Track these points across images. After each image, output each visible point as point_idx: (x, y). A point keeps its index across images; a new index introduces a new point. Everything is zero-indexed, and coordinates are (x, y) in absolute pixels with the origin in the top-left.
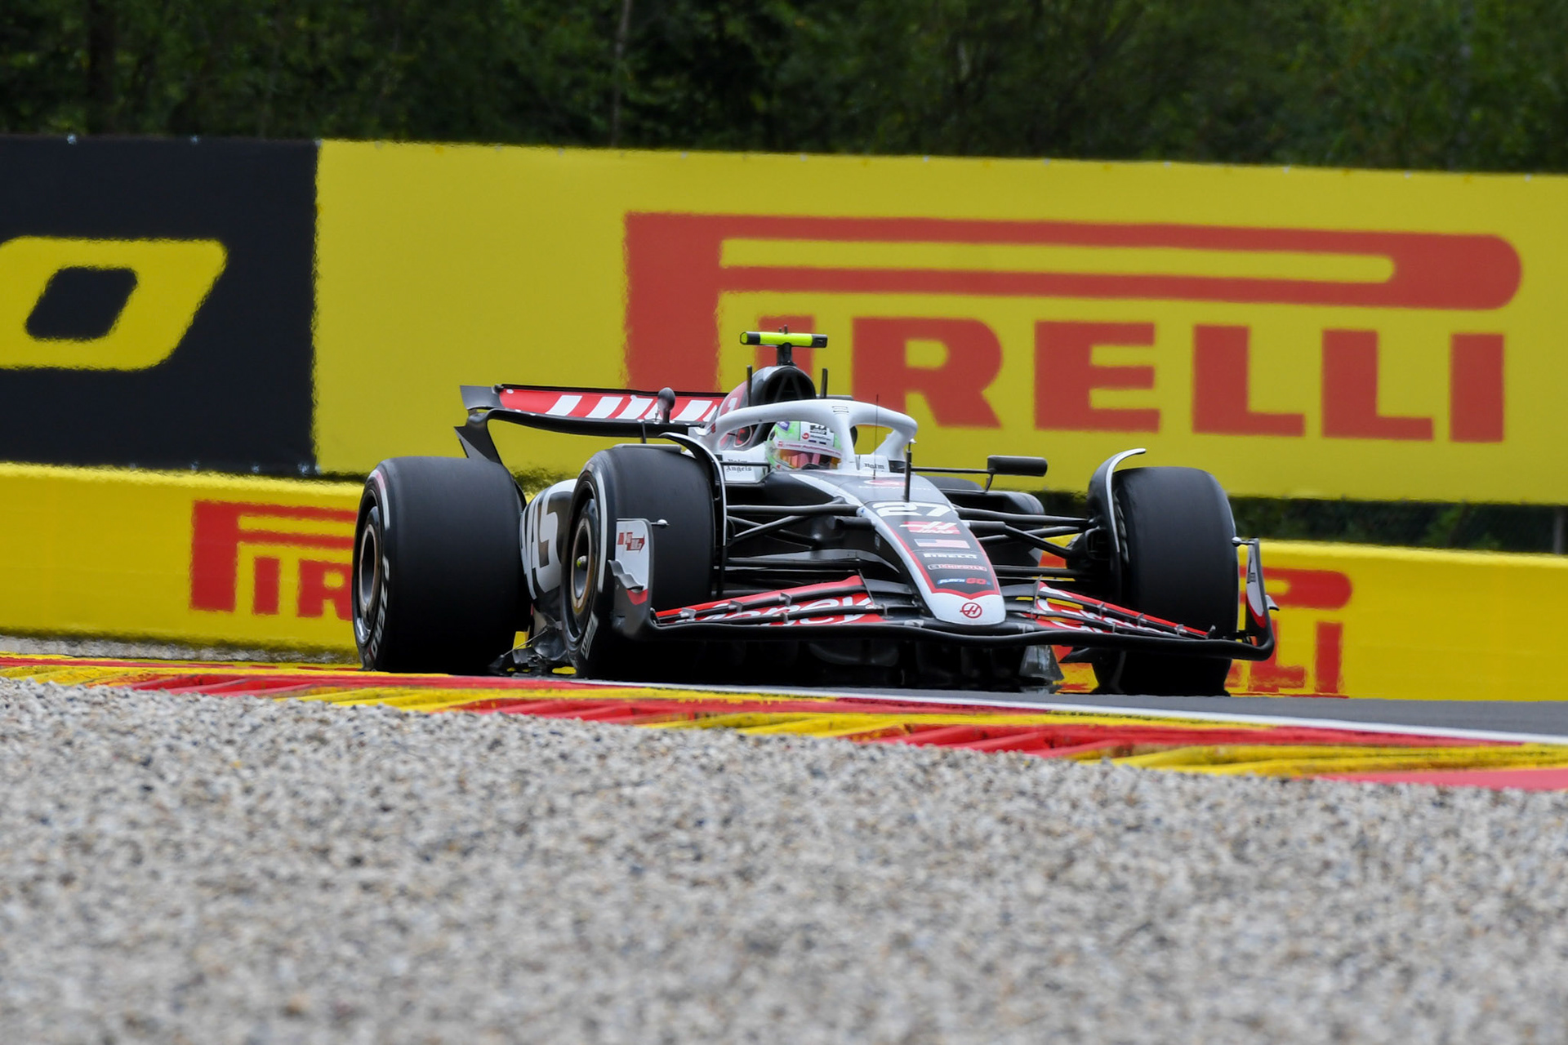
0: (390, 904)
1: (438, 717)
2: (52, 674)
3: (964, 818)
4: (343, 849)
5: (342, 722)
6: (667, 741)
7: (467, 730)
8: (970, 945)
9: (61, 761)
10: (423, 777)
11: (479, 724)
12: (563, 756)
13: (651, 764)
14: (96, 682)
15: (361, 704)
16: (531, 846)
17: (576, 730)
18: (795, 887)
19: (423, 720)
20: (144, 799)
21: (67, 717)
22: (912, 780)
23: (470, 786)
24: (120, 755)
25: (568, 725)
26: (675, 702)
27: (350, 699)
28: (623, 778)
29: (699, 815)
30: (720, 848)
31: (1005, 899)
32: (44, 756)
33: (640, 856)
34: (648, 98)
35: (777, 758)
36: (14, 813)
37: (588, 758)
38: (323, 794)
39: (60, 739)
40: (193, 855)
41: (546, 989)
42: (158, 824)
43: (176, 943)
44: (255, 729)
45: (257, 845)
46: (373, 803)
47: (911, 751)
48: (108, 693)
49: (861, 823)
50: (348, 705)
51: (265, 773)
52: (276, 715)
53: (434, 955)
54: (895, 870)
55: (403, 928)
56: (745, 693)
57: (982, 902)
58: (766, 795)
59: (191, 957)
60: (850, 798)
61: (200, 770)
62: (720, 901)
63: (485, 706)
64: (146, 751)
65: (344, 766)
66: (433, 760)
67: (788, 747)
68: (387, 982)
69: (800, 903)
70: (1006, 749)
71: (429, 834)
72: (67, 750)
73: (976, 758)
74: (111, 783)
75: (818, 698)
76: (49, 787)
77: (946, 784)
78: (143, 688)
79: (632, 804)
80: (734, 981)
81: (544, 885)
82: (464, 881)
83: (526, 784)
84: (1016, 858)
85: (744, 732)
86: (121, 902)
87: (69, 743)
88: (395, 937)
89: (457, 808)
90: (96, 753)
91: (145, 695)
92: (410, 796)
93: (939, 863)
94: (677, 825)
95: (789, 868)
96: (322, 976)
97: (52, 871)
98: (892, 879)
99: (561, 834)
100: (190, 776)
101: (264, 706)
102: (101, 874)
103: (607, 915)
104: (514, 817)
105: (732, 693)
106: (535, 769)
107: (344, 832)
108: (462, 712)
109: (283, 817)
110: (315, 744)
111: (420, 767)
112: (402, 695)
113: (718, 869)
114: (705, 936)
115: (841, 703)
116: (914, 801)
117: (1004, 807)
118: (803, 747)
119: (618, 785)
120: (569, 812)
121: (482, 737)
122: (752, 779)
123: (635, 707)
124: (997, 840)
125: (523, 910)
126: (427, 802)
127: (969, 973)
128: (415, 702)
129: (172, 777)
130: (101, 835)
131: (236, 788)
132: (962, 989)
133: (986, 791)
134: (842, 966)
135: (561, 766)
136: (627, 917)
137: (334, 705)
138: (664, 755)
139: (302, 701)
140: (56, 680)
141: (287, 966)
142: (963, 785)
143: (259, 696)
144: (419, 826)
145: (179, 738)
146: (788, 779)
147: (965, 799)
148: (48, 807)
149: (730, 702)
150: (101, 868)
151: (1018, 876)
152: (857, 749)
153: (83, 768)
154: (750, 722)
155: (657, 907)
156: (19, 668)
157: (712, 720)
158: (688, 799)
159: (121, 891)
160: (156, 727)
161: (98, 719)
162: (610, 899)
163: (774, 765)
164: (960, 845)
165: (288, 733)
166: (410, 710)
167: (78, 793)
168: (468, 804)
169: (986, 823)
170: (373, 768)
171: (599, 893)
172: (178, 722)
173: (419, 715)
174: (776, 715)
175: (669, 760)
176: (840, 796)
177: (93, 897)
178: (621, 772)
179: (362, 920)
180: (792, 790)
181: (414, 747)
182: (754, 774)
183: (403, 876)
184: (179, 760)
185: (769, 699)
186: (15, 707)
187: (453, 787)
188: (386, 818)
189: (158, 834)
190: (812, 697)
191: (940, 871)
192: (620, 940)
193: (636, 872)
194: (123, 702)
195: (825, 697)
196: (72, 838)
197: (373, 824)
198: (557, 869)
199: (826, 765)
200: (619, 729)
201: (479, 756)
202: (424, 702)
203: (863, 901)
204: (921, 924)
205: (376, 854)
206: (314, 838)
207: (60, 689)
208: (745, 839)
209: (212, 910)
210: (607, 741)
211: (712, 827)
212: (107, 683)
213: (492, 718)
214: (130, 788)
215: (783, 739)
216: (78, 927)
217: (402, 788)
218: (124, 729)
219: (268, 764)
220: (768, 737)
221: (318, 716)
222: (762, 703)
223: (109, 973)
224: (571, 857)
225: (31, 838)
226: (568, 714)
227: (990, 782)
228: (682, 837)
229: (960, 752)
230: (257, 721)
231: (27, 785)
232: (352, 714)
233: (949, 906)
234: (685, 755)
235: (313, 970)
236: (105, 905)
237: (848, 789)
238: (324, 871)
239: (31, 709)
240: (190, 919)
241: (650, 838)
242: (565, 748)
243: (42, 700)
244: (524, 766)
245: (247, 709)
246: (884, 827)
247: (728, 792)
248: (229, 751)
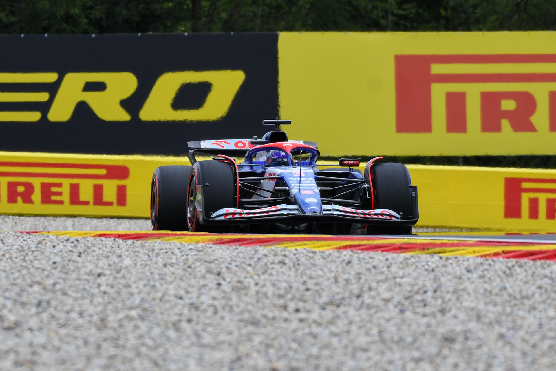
0: (310, 327)
1: (327, 253)
2: (183, 239)
3: (525, 287)
4: (292, 306)
5: (292, 255)
6: (413, 260)
7: (338, 257)
8: (527, 337)
9: (187, 274)
10: (322, 277)
11: (343, 255)
12: (375, 267)
13: (407, 269)
14: (200, 242)
15: (298, 248)
16: (362, 303)
17: (379, 256)
18: (462, 316)
19: (322, 254)
20: (218, 289)
21: (189, 256)
22: (505, 273)
23: (340, 280)
24: (209, 271)
25: (376, 254)
26: (416, 244)
27: (294, 246)
28: (396, 275)
29: (424, 289)
30: (433, 302)
31: (540, 318)
32: (180, 272)
33: (403, 305)
34: (401, 12)
35: (454, 265)
36: (170, 295)
37: (383, 267)
38: (284, 285)
39: (187, 265)
40: (236, 310)
41: (369, 359)
42: (224, 298)
43: (230, 344)
44: (259, 259)
45: (260, 305)
46: (303, 288)
47: (504, 261)
48: (204, 246)
49: (486, 290)
50: (293, 249)
51: (263, 277)
52: (266, 253)
53: (326, 346)
54: (499, 308)
55: (315, 336)
56: (442, 240)
57: (531, 320)
58: (450, 280)
59: (236, 350)
60: (481, 281)
61: (239, 277)
62: (433, 322)
63: (345, 247)
64: (219, 270)
65: (292, 273)
66: (326, 270)
67: (458, 261)
68: (310, 357)
69: (463, 322)
70: (540, 259)
71: (324, 299)
72: (189, 270)
73: (529, 263)
74: (205, 282)
75: (469, 241)
76: (183, 285)
77: (518, 274)
78: (217, 244)
79: (400, 285)
80: (439, 354)
81: (367, 318)
82: (338, 317)
83: (360, 278)
84: (544, 302)
85: (441, 255)
86: (210, 329)
87: (190, 267)
88: (312, 340)
89: (335, 289)
90: (200, 271)
91: (218, 247)
92: (317, 284)
93: (515, 305)
94: (417, 293)
95: (459, 309)
96: (285, 356)
97: (184, 318)
98: (498, 312)
99: (374, 298)
100: (235, 279)
101: (263, 250)
102: (202, 319)
103: (391, 329)
104: (356, 291)
105: (437, 240)
106: (364, 272)
107: (292, 299)
108: (336, 250)
109: (270, 294)
110: (281, 265)
111: (320, 273)
112: (314, 244)
113: (432, 310)
114: (428, 336)
115: (478, 243)
116: (505, 281)
117: (539, 282)
118: (464, 261)
119: (395, 278)
120: (376, 289)
121: (344, 260)
122: (445, 274)
123: (401, 246)
124: (537, 295)
125: (360, 328)
126: (323, 286)
127: (527, 348)
128: (319, 247)
129: (228, 280)
130: (202, 303)
131: (252, 283)
132: (524, 354)
133: (533, 276)
134: (479, 347)
135: (373, 271)
136: (399, 329)
137: (289, 249)
138: (412, 265)
139: (277, 248)
140: (185, 242)
141: (272, 351)
142: (524, 274)
143: (261, 246)
144: (320, 296)
145: (231, 264)
146: (458, 274)
147: (525, 279)
148: (182, 293)
149: (436, 243)
150: (202, 316)
151: (545, 310)
152: (484, 261)
153: (195, 277)
154: (444, 251)
155: (410, 325)
156: (171, 237)
157: (430, 251)
158: (420, 283)
159: (210, 325)
160: (222, 260)
161: (200, 257)
162: (392, 322)
163: (453, 268)
164: (523, 297)
165: (271, 261)
166: (317, 250)
167: (193, 287)
168: (339, 287)
169: (533, 288)
170: (303, 274)
171: (388, 321)
172: (230, 257)
173: (320, 252)
174: (453, 248)
175: (413, 267)
176: (478, 280)
177: (200, 327)
178: (396, 272)
179: (300, 333)
180: (460, 278)
181: (319, 265)
182: (446, 272)
183: (314, 316)
184: (230, 273)
185: (451, 242)
186: (170, 253)
187: (333, 280)
188: (308, 293)
189: (223, 302)
190: (467, 241)
191: (515, 309)
192: (396, 339)
193: (402, 311)
194: (210, 250)
195: (472, 241)
196: (192, 304)
197: (303, 296)
198: (373, 311)
199: (472, 268)
200: (395, 255)
201: (343, 267)
202: (322, 246)
203: (487, 321)
204: (508, 329)
205: (304, 307)
206: (281, 302)
207: (186, 245)
208: (442, 298)
209: (244, 331)
210: (390, 260)
211: (430, 294)
212: (204, 242)
213: (348, 252)
214: (213, 285)
215: (456, 258)
216: (194, 339)
217: (314, 281)
218: (210, 261)
219: (264, 273)
220: (450, 257)
221: (282, 253)
222: (448, 243)
223: (206, 356)
224: (377, 307)
225: (176, 305)
226: (375, 250)
227: (534, 272)
228: (419, 297)
229: (523, 260)
230: (260, 256)
231: (174, 284)
232: (295, 252)
233: (519, 322)
234: (419, 265)
235: (282, 353)
236: (204, 330)
237: (481, 277)
238: (285, 315)
239: (176, 253)
240: (236, 334)
241: (407, 298)
242: (375, 264)
243: (180, 250)
244: (359, 271)
245: (256, 251)
246: (495, 291)
247: (436, 279)
248: (249, 269)
